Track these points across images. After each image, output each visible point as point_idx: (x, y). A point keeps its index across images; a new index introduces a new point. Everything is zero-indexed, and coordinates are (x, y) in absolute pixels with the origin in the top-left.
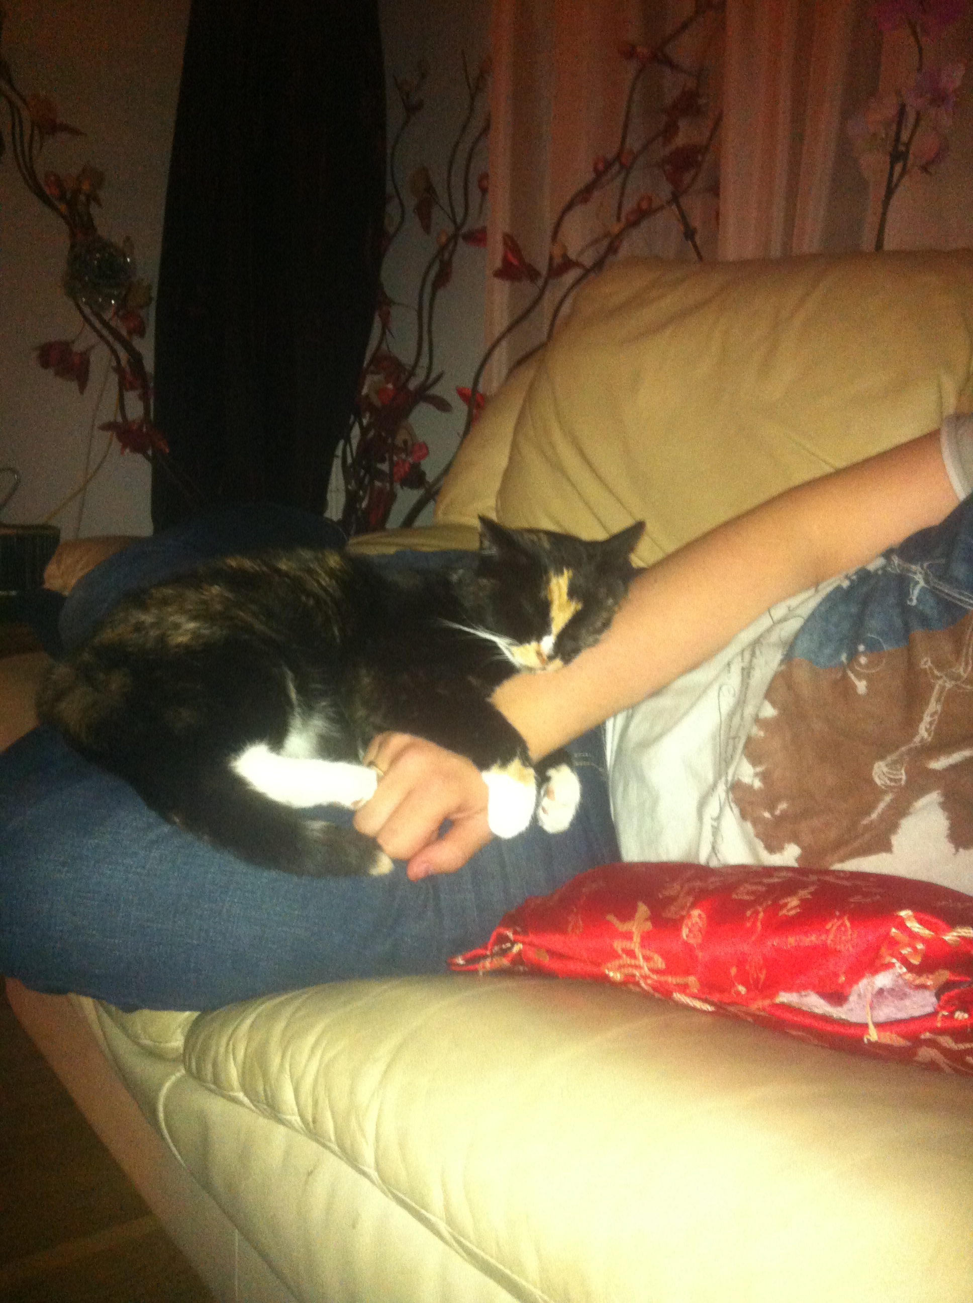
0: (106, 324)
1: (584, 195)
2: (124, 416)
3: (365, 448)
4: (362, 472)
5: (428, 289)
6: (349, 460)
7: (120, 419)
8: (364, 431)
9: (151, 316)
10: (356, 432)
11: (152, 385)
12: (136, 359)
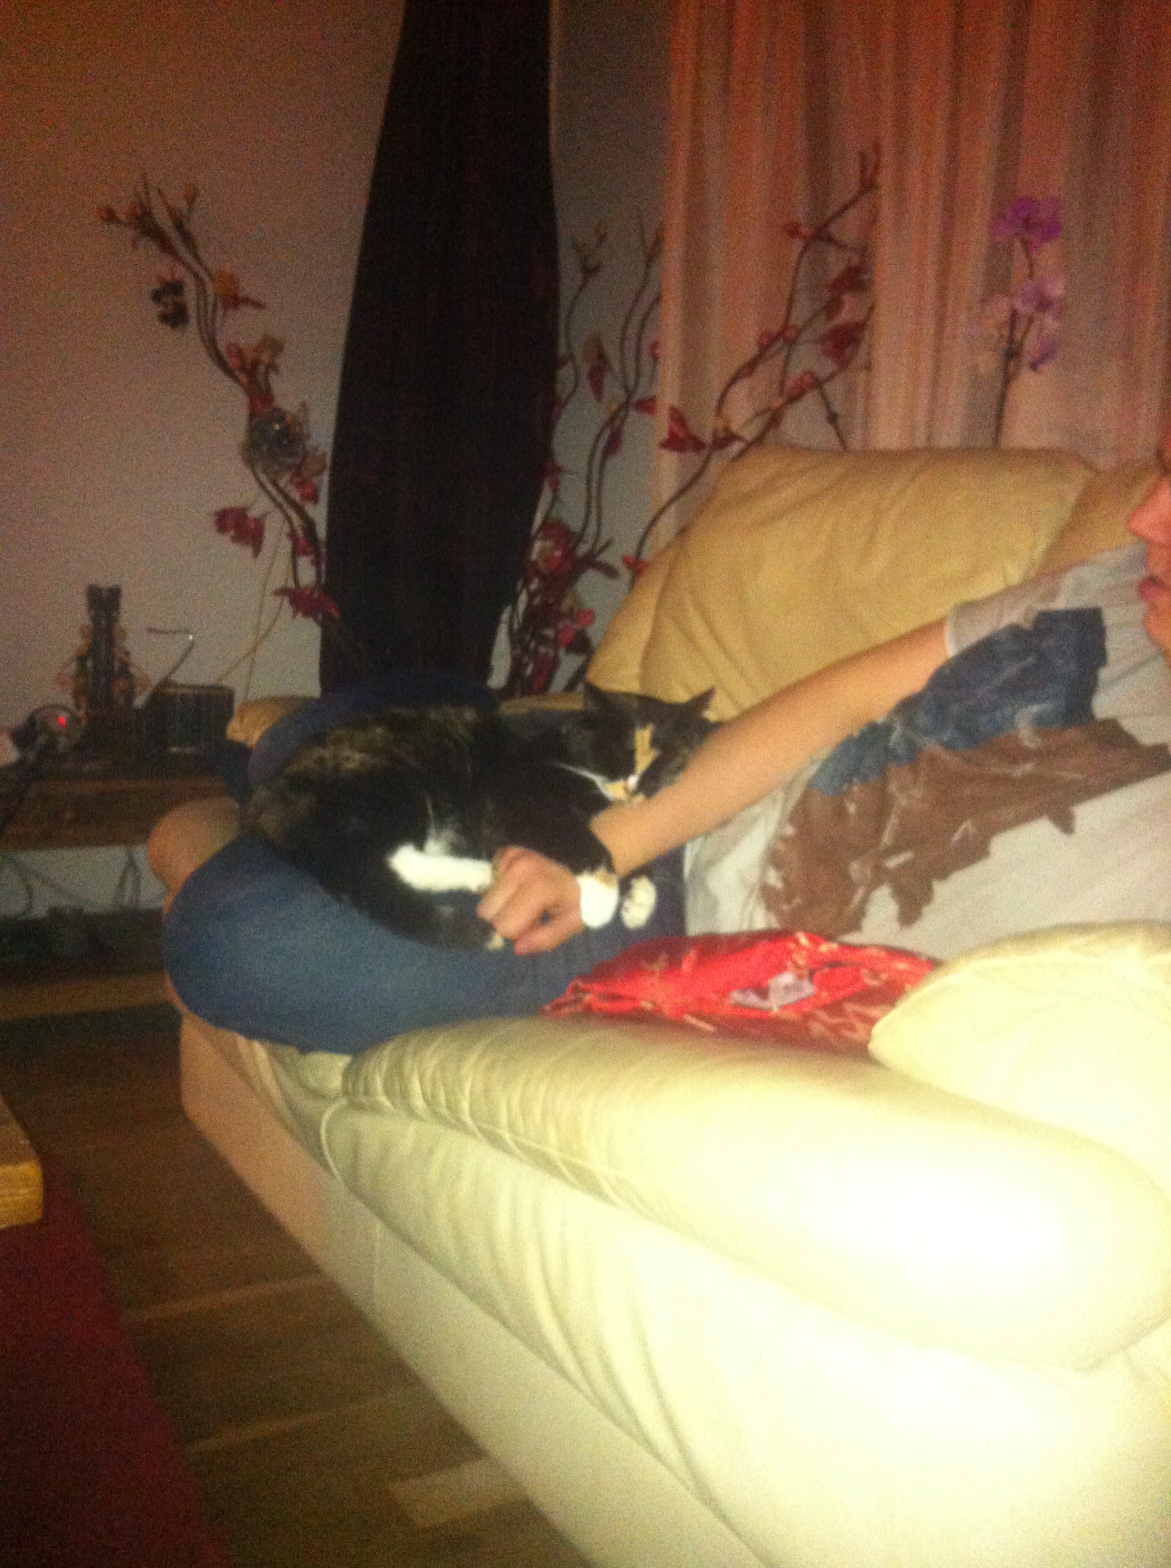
0: (280, 491)
1: (749, 368)
2: (296, 580)
3: (531, 614)
4: (527, 638)
5: (598, 457)
6: (516, 626)
7: (291, 584)
8: (532, 596)
9: (324, 482)
10: (523, 599)
11: (323, 550)
12: (310, 526)
